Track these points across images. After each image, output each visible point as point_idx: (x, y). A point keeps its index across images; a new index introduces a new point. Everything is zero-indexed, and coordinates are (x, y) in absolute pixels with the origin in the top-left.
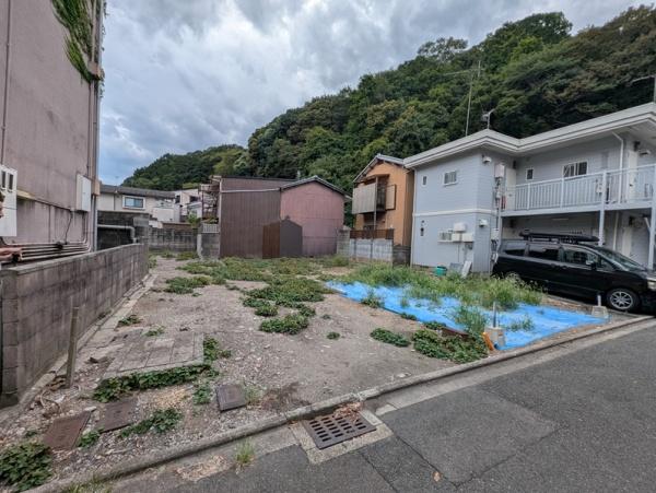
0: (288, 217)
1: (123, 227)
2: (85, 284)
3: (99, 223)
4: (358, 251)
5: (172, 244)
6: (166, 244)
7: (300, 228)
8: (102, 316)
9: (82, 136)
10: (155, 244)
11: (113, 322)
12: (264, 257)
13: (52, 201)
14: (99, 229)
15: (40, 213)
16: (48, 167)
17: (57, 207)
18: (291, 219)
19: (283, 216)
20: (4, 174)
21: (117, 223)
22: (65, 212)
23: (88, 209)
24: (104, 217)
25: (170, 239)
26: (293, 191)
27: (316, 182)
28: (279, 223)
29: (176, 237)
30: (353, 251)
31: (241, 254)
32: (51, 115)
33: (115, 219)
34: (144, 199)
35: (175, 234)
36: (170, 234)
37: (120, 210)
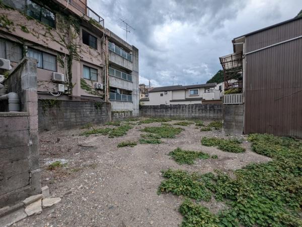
5: (208, 115)
6: (204, 115)
10: (197, 115)
25: (206, 111)
29: (210, 110)
31: (280, 131)
34: (199, 89)
35: (210, 108)
36: (206, 108)
37: (188, 97)
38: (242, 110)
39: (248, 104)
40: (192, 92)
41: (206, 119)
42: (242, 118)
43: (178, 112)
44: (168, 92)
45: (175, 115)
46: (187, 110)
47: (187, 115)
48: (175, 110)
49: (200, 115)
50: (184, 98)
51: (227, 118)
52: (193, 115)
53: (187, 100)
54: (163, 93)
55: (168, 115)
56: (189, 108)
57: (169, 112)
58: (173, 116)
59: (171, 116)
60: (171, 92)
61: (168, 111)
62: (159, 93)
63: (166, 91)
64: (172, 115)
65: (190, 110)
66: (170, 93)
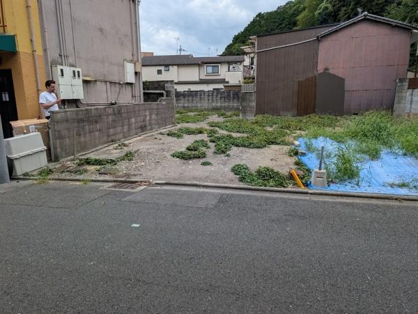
0: (326, 69)
1: (158, 91)
2: (96, 122)
3: (144, 89)
4: (413, 106)
6: (226, 104)
7: (343, 80)
8: (112, 141)
9: (126, 36)
10: (219, 105)
11: (117, 145)
12: (299, 114)
13: (106, 79)
14: (144, 94)
15: (101, 87)
16: (103, 62)
17: (111, 83)
18: (331, 71)
19: (320, 69)
20: (74, 72)
21: (156, 89)
22: (117, 85)
23: (134, 82)
24: (147, 85)
26: (334, 37)
27: (365, 20)
28: (315, 77)
29: (234, 98)
30: (408, 105)
31: (275, 112)
32: (101, 30)
33: (156, 86)
34: (219, 65)
35: (234, 95)
36: (229, 95)
37: (203, 77)
38: (254, 97)
39: (258, 92)
40: (210, 69)
41: (230, 109)
42: (254, 104)
43: (195, 102)
44: (170, 67)
45: (190, 105)
46: (206, 98)
47: (205, 104)
48: (190, 98)
49: (223, 105)
50: (197, 79)
51: (244, 104)
52: (214, 104)
53: (202, 82)
54: (162, 68)
55: (181, 105)
56: (209, 96)
57: (182, 102)
58: (188, 107)
59: (184, 107)
60: (176, 67)
61: (180, 100)
62: (155, 69)
63: (167, 66)
64: (186, 105)
65: (210, 98)
66: (174, 69)
